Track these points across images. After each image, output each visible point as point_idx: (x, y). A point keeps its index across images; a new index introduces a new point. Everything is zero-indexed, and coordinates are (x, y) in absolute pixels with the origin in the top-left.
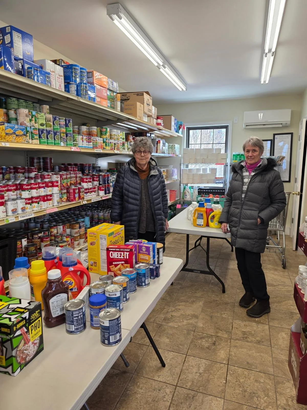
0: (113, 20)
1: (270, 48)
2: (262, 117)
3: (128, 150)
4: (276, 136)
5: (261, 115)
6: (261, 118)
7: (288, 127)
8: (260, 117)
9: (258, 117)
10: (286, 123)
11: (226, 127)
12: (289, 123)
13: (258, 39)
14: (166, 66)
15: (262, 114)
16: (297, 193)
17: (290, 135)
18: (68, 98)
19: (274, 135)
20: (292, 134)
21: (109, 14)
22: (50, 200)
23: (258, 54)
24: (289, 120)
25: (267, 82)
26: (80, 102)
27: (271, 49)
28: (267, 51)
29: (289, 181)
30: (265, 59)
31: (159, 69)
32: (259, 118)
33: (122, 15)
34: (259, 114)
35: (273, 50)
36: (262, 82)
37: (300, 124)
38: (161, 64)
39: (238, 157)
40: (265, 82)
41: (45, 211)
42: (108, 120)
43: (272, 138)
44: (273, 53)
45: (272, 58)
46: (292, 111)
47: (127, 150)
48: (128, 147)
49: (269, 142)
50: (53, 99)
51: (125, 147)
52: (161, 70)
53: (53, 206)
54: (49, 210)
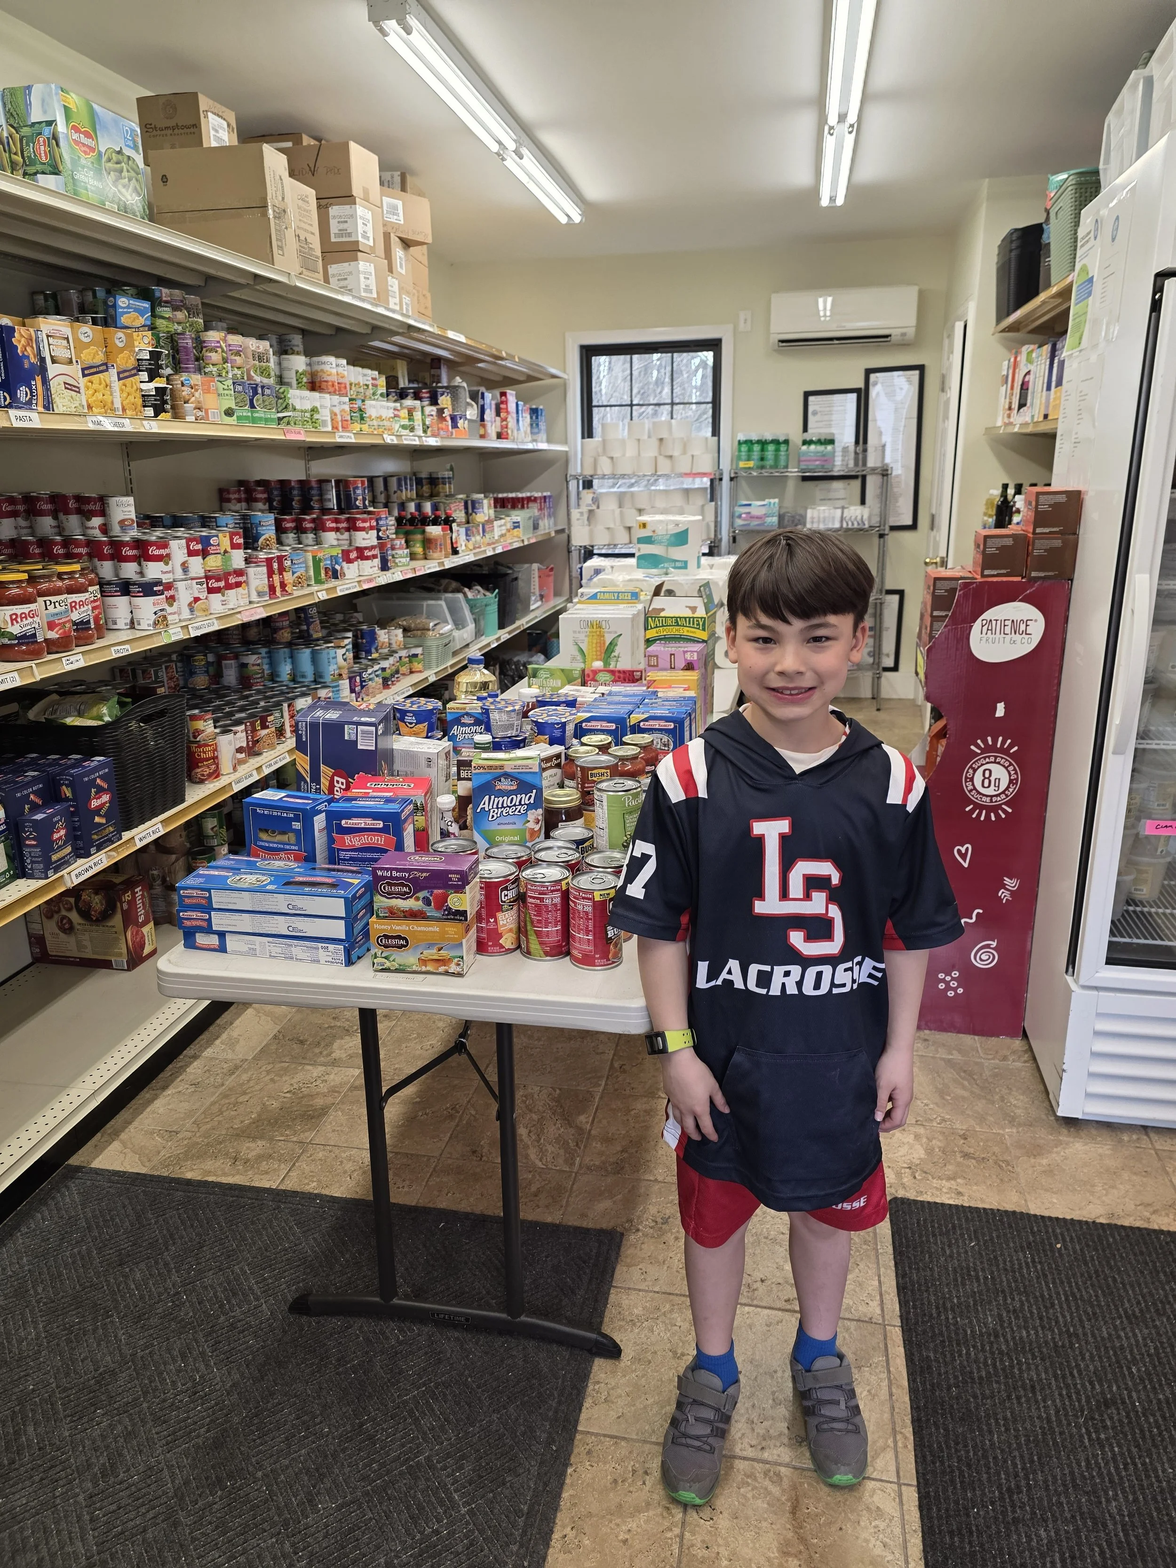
0: (384, 33)
1: (843, 111)
2: (831, 310)
3: (425, 431)
4: (873, 377)
5: (825, 302)
6: (828, 313)
7: (908, 345)
8: (825, 309)
9: (818, 311)
10: (904, 334)
11: (714, 345)
12: (911, 332)
13: (807, 84)
14: (525, 151)
15: (830, 299)
16: (938, 560)
17: (917, 372)
18: (256, 276)
19: (868, 372)
20: (921, 368)
21: (376, 19)
22: (238, 585)
23: (806, 121)
24: (913, 321)
25: (840, 201)
26: (296, 287)
27: (846, 115)
28: (832, 120)
29: (914, 527)
30: (830, 142)
31: (503, 159)
32: (822, 313)
33: (412, 21)
34: (821, 300)
35: (852, 118)
36: (825, 202)
37: (945, 335)
38: (511, 145)
39: (757, 448)
40: (833, 199)
41: (238, 616)
42: (339, 330)
43: (861, 384)
44: (852, 126)
45: (849, 140)
46: (922, 295)
47: (421, 433)
48: (424, 424)
49: (854, 396)
50: (209, 278)
51: (416, 423)
52: (510, 163)
53: (250, 602)
54: (247, 613)
